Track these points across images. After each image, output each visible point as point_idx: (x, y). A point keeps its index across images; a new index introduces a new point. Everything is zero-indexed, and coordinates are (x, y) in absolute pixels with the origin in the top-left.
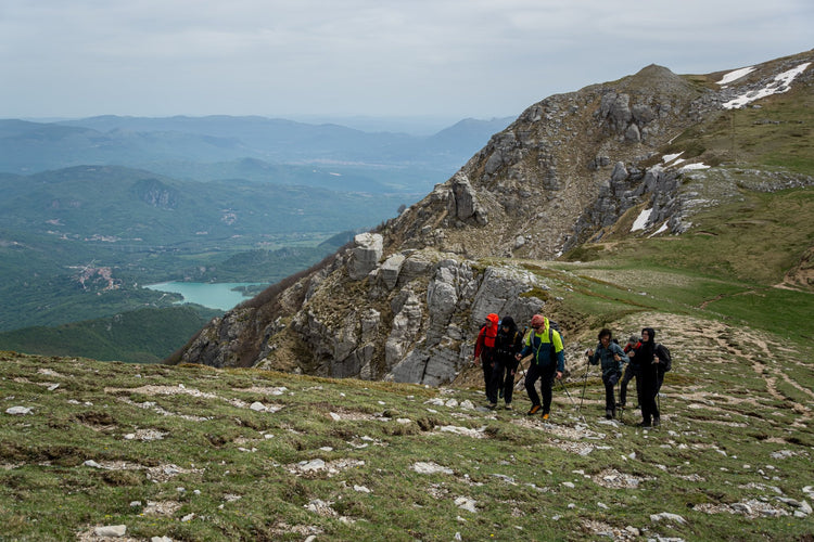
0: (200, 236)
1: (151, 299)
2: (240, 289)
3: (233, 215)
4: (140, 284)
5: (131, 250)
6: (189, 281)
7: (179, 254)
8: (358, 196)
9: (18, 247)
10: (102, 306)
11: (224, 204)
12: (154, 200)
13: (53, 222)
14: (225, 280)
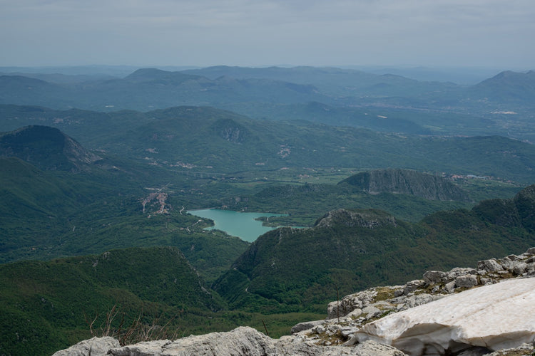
0: (258, 166)
1: (186, 224)
2: (262, 219)
3: (287, 150)
4: (186, 209)
5: (202, 176)
6: (225, 209)
7: (234, 182)
8: (395, 136)
9: (116, 170)
10: (147, 227)
11: (283, 140)
12: (228, 136)
13: (151, 150)
14: (254, 210)
